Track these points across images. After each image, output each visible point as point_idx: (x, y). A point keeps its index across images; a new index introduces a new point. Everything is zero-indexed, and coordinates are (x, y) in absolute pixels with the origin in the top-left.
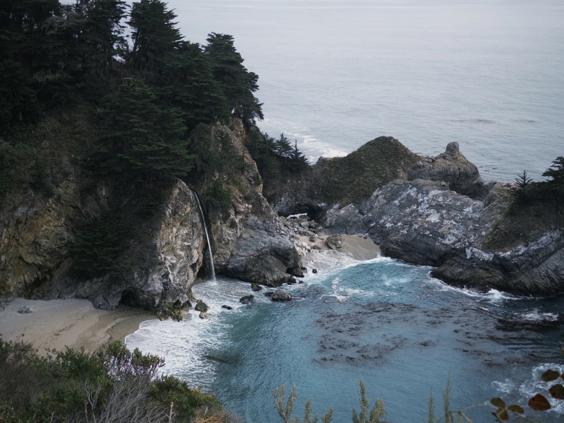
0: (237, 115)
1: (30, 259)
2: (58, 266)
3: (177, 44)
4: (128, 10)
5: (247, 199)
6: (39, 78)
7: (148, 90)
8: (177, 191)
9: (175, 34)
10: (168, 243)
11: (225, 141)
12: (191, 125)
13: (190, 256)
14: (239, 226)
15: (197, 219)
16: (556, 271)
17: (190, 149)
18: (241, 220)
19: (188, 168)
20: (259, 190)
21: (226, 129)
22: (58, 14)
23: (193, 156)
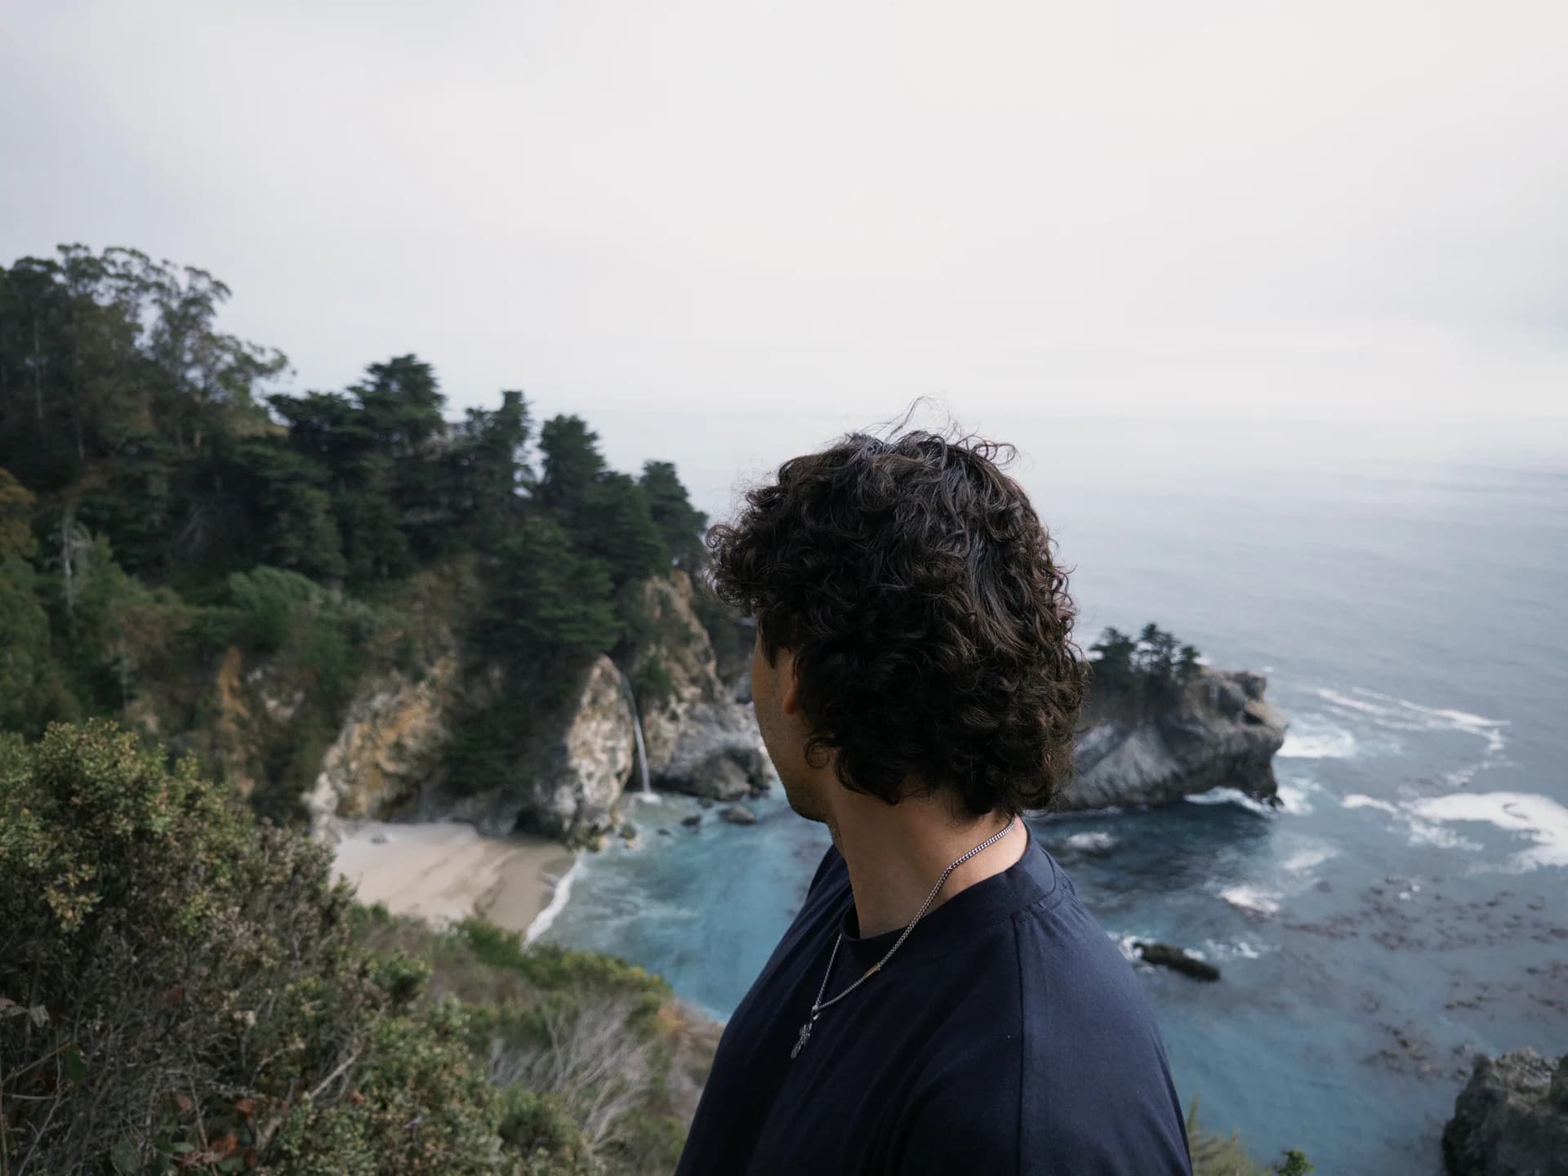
0: (681, 566)
1: (390, 767)
2: (429, 777)
3: (602, 474)
4: (536, 430)
5: (694, 681)
6: (413, 517)
7: (562, 534)
8: (596, 672)
9: (598, 461)
10: (584, 744)
11: (665, 602)
12: (619, 581)
13: (613, 761)
14: (683, 718)
15: (624, 709)
16: (1110, 781)
17: (618, 614)
18: (687, 711)
19: (613, 639)
20: (711, 667)
21: (664, 586)
22: (441, 432)
23: (620, 624)
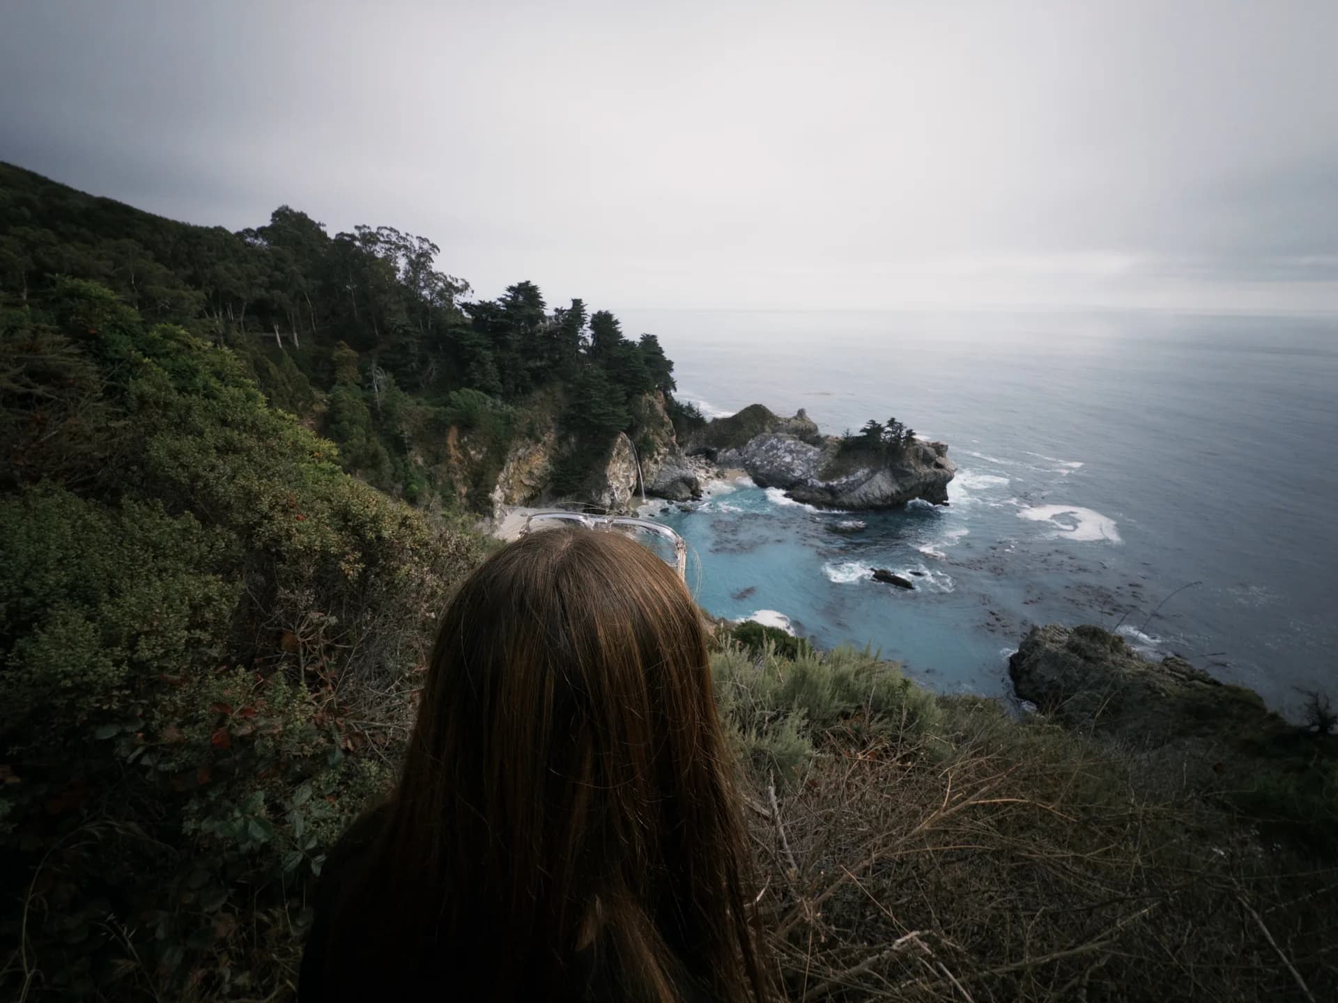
0: (659, 388)
1: (527, 482)
2: (545, 487)
3: (620, 342)
4: (589, 319)
5: (665, 445)
6: (531, 364)
7: (602, 372)
8: (619, 440)
9: (619, 335)
10: (614, 474)
11: (652, 406)
12: (629, 395)
13: (628, 482)
14: (661, 463)
15: (633, 458)
16: (865, 495)
17: (629, 412)
18: (662, 459)
19: (627, 424)
20: (674, 438)
21: (651, 398)
22: (544, 322)
23: (631, 417)
